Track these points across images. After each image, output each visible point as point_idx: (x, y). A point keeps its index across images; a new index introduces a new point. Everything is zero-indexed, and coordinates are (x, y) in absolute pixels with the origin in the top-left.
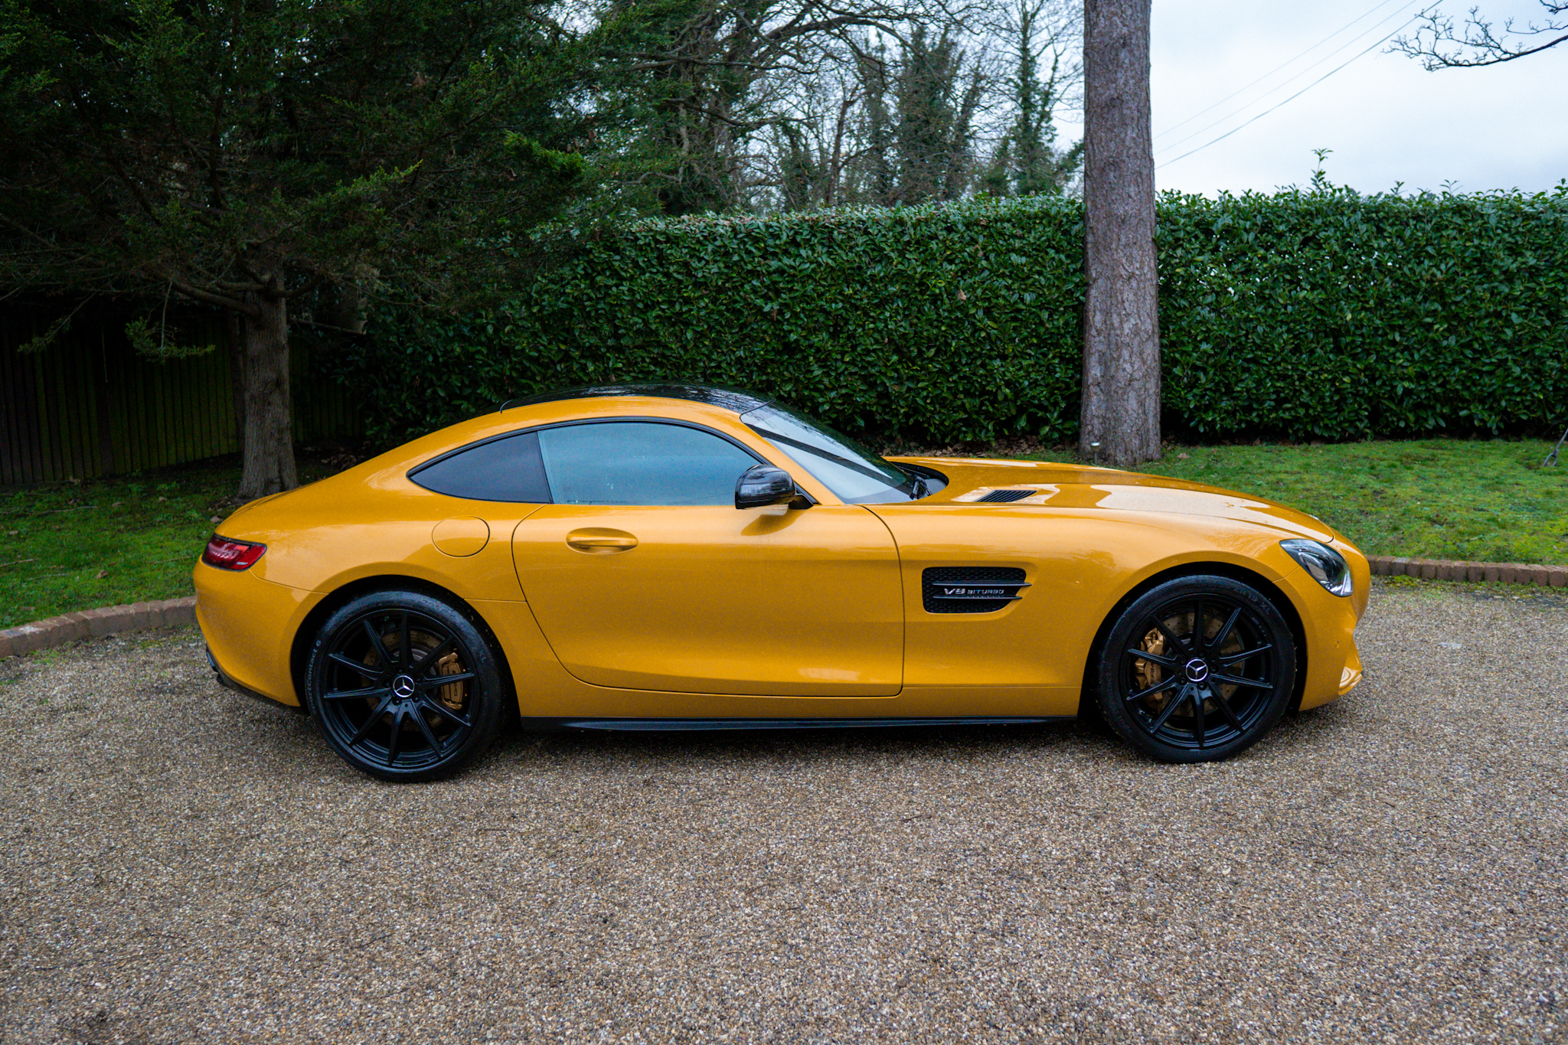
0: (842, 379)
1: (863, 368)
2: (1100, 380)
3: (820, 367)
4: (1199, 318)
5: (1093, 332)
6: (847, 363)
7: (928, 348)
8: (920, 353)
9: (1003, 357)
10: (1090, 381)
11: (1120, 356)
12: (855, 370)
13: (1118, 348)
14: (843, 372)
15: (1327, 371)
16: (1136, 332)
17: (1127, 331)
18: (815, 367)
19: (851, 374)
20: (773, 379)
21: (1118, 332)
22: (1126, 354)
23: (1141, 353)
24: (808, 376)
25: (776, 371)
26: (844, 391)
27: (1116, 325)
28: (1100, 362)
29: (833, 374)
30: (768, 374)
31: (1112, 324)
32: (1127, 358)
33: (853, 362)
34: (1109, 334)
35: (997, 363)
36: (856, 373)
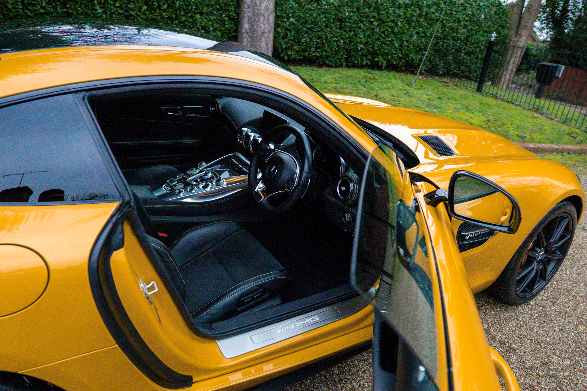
0: (114, 16)
1: (127, 11)
2: (248, 31)
3: (101, 7)
4: (290, 6)
5: (246, 6)
6: (117, 7)
7: (164, 4)
8: (159, 6)
9: (201, 14)
10: (243, 31)
11: (259, 20)
12: (121, 11)
13: (259, 15)
14: (114, 12)
15: (336, 37)
16: (267, 9)
17: (263, 8)
18: (98, 7)
19: (119, 14)
20: (70, 11)
21: (259, 8)
22: (262, 19)
23: (268, 19)
24: (94, 12)
25: (73, 7)
27: (258, 4)
28: (248, 22)
29: (109, 12)
30: (67, 8)
31: (256, 3)
32: (262, 21)
33: (120, 7)
34: (254, 8)
35: (198, 16)
36: (122, 14)
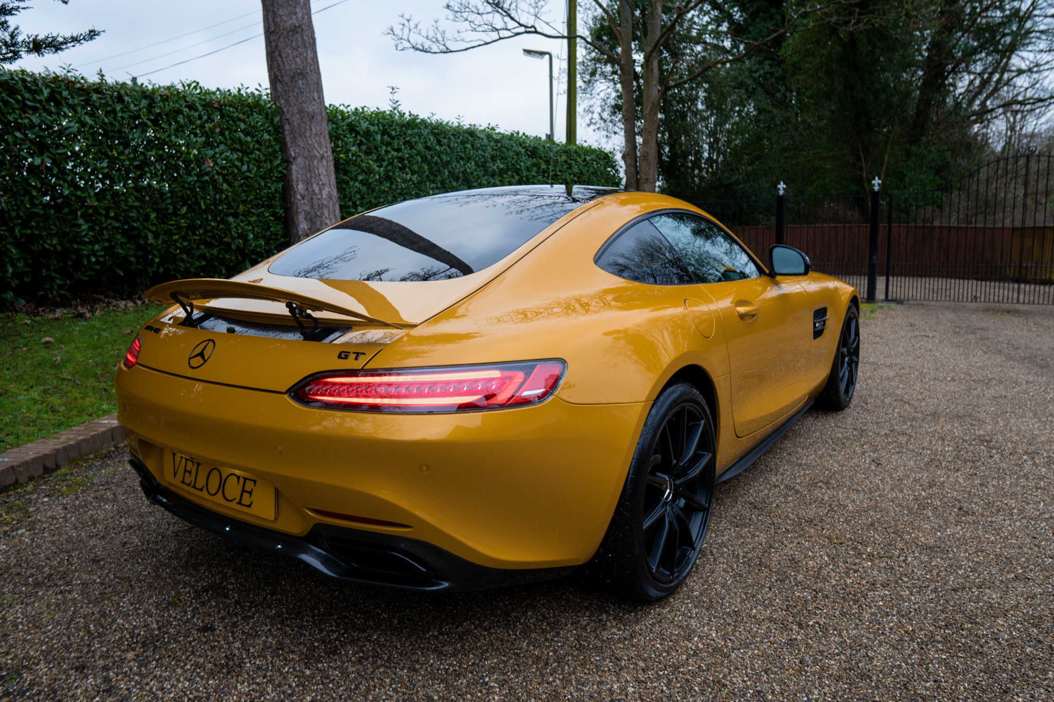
0: (105, 232)
1: (127, 222)
2: (308, 232)
3: (87, 222)
4: (356, 189)
5: (299, 197)
6: (111, 218)
7: (182, 206)
8: (175, 209)
9: (236, 215)
10: (300, 233)
11: (322, 214)
12: (117, 225)
13: (321, 207)
14: (106, 228)
16: (330, 196)
17: (324, 196)
18: (81, 221)
19: (114, 228)
20: (36, 232)
21: (319, 197)
22: (326, 212)
23: (334, 211)
24: (76, 230)
25: (42, 224)
26: (106, 244)
27: (317, 191)
28: (306, 219)
29: (97, 228)
30: (31, 228)
31: (314, 191)
32: (327, 216)
33: (116, 218)
34: (312, 198)
35: (231, 219)
36: (117, 228)
